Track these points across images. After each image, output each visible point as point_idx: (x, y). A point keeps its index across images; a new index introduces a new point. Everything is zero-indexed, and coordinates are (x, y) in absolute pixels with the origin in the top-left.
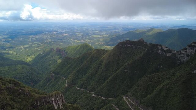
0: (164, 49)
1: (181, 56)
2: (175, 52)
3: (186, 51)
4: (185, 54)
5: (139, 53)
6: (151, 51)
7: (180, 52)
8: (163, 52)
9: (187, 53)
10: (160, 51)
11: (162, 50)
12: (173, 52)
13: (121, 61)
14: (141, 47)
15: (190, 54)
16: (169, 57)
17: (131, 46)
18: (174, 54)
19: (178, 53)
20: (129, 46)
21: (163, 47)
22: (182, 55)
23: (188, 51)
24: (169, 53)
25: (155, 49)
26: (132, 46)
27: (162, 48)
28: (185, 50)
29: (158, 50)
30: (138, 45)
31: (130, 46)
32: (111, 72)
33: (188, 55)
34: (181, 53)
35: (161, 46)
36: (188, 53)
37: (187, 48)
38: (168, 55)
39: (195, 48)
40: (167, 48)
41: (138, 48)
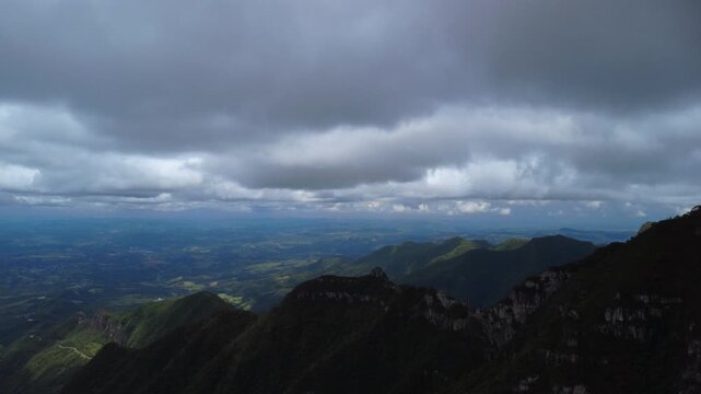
0: (445, 302)
1: (497, 330)
2: (478, 315)
3: (510, 311)
4: (509, 321)
6: (402, 314)
7: (493, 314)
8: (442, 315)
9: (513, 315)
10: (430, 311)
11: (437, 306)
12: (470, 314)
14: (375, 299)
15: (523, 321)
16: (458, 332)
17: (341, 296)
18: (476, 323)
19: (486, 317)
21: (440, 296)
22: (499, 326)
23: (516, 310)
24: (460, 320)
25: (417, 306)
26: (344, 297)
27: (436, 299)
28: (507, 307)
29: (425, 307)
30: (363, 293)
31: (337, 296)
33: (515, 324)
34: (496, 319)
35: (433, 293)
36: (517, 317)
37: (513, 297)
38: (457, 325)
39: (537, 298)
40: (453, 302)
41: (365, 303)
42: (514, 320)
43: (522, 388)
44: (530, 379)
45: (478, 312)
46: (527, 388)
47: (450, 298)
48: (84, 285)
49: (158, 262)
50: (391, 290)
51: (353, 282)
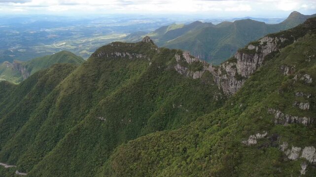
0: (188, 60)
1: (223, 80)
2: (211, 69)
3: (234, 67)
4: (233, 74)
6: (159, 67)
7: (222, 69)
8: (186, 68)
9: (237, 70)
10: (178, 65)
11: (184, 63)
12: (205, 68)
13: (99, 92)
14: (145, 57)
15: (243, 75)
16: (195, 81)
17: (124, 55)
18: (209, 75)
19: (216, 71)
20: (118, 54)
21: (185, 55)
22: (225, 77)
23: (240, 66)
24: (198, 72)
25: (170, 62)
26: (126, 55)
27: (182, 58)
28: (232, 64)
29: (175, 63)
30: (137, 53)
31: (122, 55)
33: (239, 77)
34: (224, 72)
35: (180, 53)
36: (239, 71)
37: (238, 57)
38: (196, 75)
39: (256, 57)
40: (193, 60)
41: (139, 59)
42: (237, 74)
43: (251, 142)
44: (258, 135)
45: (211, 67)
46: (255, 142)
47: (192, 57)
48: (17, 47)
49: (54, 35)
50: (155, 51)
51: (131, 46)
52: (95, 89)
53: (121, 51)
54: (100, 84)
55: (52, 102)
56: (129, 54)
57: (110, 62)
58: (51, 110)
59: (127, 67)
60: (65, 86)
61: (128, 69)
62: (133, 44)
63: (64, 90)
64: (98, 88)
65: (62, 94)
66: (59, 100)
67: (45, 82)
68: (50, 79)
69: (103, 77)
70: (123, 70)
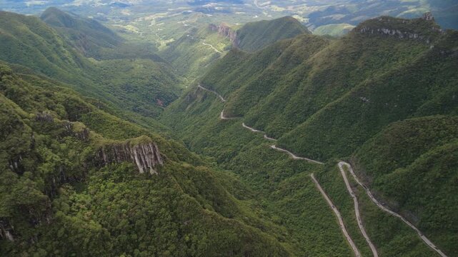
5: (410, 53)
6: (443, 52)
13: (358, 72)
14: (421, 38)
17: (394, 33)
20: (386, 31)
26: (396, 34)
30: (412, 32)
32: (327, 98)
41: (413, 39)
50: (438, 32)
51: (405, 23)
52: (354, 68)
53: (390, 28)
54: (360, 64)
55: (303, 75)
56: (400, 33)
57: (374, 39)
58: (302, 84)
59: (395, 47)
60: (320, 61)
61: (397, 50)
62: (408, 20)
63: (319, 65)
64: (357, 67)
65: (315, 68)
66: (312, 75)
67: (292, 53)
68: (297, 51)
69: (364, 55)
70: (389, 51)
